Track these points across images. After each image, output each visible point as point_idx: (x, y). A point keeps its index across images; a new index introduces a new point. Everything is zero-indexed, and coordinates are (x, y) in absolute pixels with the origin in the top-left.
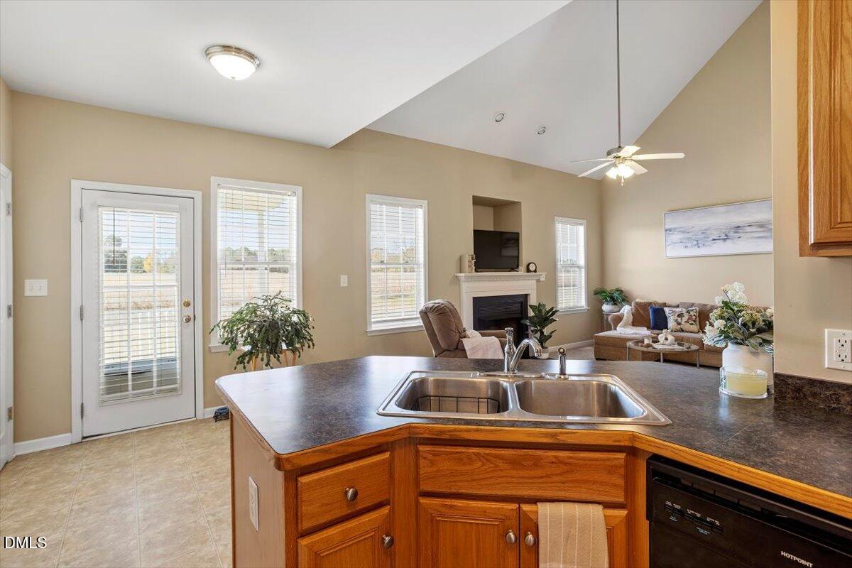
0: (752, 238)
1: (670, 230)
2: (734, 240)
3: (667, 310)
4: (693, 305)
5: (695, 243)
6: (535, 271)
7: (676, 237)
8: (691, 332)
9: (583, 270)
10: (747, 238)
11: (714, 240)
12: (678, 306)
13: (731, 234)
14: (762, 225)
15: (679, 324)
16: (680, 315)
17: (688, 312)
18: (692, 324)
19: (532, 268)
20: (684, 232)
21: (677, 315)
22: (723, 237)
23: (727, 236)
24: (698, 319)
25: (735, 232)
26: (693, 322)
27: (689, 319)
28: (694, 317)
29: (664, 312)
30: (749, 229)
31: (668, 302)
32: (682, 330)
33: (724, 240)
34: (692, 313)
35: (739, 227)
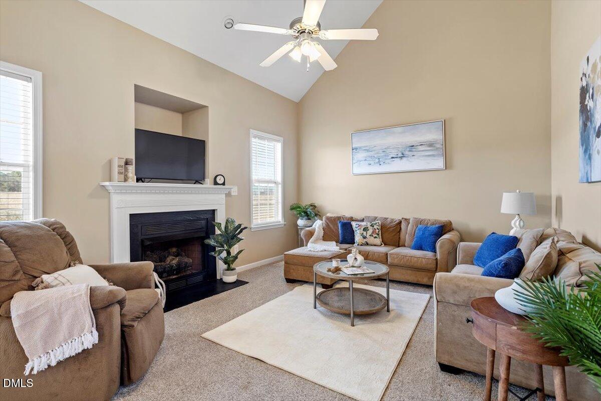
0: (423, 156)
1: (356, 149)
2: (409, 158)
3: (354, 224)
4: (375, 218)
5: (377, 160)
6: (224, 184)
7: (361, 155)
8: (375, 245)
9: (280, 186)
10: (420, 156)
11: (393, 158)
12: (363, 220)
13: (407, 153)
14: (431, 145)
15: (365, 238)
16: (366, 229)
17: (372, 226)
18: (375, 237)
19: (220, 180)
20: (368, 151)
21: (362, 228)
22: (400, 155)
23: (403, 154)
24: (380, 232)
25: (410, 151)
26: (376, 235)
27: (373, 232)
28: (377, 231)
29: (351, 226)
30: (421, 148)
31: (355, 216)
32: (367, 244)
33: (401, 158)
34: (375, 227)
35: (413, 146)
